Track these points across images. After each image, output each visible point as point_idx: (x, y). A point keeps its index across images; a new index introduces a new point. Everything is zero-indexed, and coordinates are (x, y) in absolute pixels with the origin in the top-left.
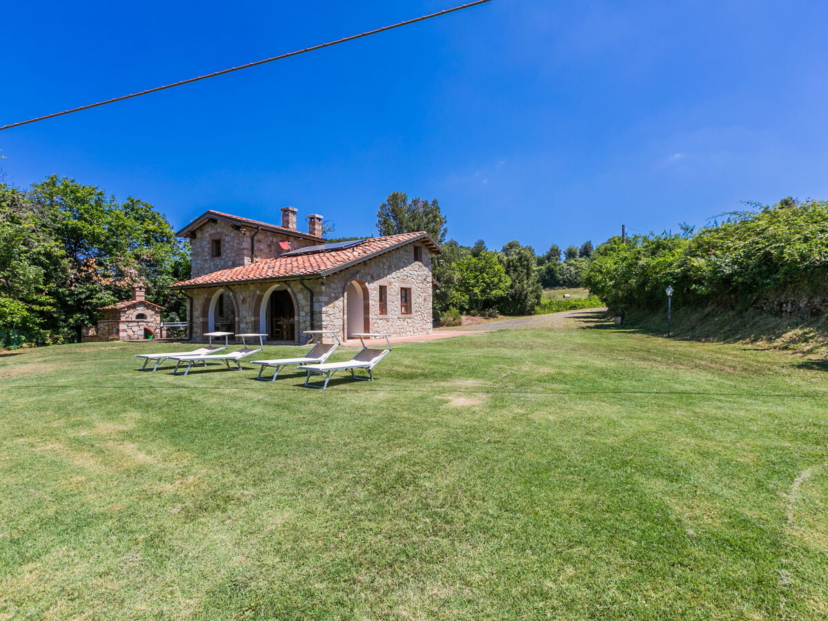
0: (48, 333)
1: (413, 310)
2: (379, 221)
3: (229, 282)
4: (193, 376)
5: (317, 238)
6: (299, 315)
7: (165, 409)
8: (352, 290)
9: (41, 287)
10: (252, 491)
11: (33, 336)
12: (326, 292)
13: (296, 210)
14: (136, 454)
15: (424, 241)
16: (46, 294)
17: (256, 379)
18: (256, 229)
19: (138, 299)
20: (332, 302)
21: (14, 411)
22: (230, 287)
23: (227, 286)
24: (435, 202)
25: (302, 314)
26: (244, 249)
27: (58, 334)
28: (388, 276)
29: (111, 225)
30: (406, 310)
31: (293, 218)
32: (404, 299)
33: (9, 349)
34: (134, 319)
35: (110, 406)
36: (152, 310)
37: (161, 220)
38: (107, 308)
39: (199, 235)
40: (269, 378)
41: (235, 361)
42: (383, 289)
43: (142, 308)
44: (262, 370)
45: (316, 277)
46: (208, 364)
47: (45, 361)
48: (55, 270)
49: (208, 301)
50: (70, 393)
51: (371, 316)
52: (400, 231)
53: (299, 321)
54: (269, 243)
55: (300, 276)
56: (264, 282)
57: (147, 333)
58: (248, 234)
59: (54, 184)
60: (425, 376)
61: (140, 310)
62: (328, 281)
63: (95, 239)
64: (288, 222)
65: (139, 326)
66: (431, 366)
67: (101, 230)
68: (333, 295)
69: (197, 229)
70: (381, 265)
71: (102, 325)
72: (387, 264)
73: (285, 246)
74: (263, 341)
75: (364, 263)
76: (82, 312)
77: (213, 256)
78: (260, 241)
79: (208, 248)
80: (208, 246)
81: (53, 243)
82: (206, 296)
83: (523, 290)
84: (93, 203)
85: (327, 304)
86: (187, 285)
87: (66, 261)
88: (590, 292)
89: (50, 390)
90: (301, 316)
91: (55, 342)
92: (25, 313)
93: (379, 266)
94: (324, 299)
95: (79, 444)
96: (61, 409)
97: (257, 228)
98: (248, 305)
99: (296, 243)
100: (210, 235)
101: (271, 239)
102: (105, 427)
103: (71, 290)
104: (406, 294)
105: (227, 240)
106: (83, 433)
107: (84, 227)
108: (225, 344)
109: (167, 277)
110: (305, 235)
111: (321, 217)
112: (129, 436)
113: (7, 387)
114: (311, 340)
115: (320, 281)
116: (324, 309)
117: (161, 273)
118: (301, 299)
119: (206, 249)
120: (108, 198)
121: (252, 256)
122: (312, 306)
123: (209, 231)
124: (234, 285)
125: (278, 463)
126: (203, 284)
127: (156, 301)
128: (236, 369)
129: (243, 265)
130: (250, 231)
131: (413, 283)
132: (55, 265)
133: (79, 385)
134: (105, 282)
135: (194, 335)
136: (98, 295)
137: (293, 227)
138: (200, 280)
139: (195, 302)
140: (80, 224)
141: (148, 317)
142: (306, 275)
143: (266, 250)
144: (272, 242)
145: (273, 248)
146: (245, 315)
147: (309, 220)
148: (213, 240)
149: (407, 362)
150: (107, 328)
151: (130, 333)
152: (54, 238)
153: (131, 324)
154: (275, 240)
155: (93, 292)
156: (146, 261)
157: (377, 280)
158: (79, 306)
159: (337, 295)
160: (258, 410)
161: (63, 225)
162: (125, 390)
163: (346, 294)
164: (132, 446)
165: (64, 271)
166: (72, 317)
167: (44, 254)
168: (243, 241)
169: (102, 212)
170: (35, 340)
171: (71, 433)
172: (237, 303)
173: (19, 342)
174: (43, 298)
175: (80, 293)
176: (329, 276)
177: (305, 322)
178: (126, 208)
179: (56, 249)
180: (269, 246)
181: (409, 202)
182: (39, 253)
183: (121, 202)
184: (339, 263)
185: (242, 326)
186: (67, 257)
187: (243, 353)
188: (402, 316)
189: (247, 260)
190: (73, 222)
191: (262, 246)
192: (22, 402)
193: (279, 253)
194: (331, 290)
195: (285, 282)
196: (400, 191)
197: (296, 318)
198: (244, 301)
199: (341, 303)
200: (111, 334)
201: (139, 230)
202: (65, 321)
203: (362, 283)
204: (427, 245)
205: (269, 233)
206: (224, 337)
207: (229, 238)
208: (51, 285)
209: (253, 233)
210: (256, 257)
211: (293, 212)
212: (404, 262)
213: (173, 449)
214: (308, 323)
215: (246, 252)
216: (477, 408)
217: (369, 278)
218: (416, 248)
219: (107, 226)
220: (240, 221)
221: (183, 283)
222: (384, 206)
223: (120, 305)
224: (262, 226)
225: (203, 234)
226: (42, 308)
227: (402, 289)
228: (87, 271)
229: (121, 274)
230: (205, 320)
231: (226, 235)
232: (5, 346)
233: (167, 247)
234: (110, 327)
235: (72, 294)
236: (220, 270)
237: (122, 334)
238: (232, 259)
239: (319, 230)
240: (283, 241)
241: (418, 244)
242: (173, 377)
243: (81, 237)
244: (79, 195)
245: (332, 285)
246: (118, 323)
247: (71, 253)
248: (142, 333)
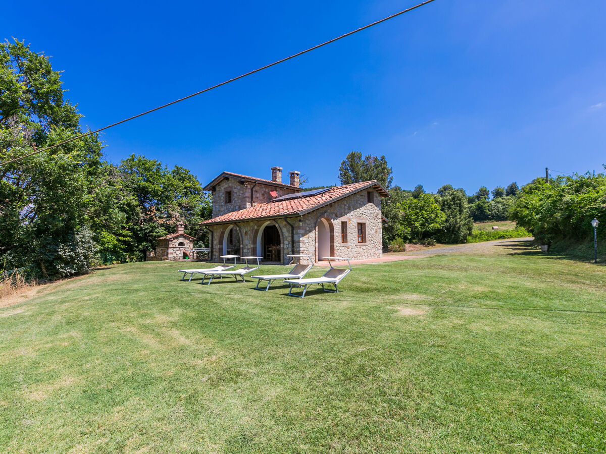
0: (127, 255)
1: (367, 240)
2: (341, 174)
3: (237, 220)
4: (213, 285)
5: (296, 188)
6: (283, 243)
7: (197, 308)
8: (321, 225)
9: (124, 225)
10: (254, 370)
11: (119, 257)
12: (302, 226)
13: (281, 168)
14: (179, 338)
15: (376, 187)
16: (127, 230)
17: (255, 289)
18: (254, 183)
19: (180, 233)
20: (307, 234)
21: (109, 305)
22: (237, 223)
23: (235, 223)
24: (383, 158)
25: (286, 242)
26: (246, 197)
27: (133, 255)
28: (348, 214)
29: (165, 184)
30: (362, 239)
31: (279, 174)
32: (360, 231)
33: (106, 265)
34: (177, 246)
35: (164, 304)
36: (188, 240)
37: (194, 179)
38: (161, 238)
39: (217, 189)
40: (264, 289)
41: (241, 275)
42: (344, 225)
43: (182, 238)
44: (259, 283)
45: (295, 216)
46: (223, 277)
47: (126, 273)
48: (133, 214)
49: (223, 233)
50: (140, 294)
51: (335, 244)
52: (356, 181)
53: (283, 248)
54: (263, 192)
55: (284, 215)
56: (259, 220)
57: (185, 255)
58: (249, 187)
59: (133, 160)
60: (378, 290)
61: (181, 240)
62: (304, 218)
63: (155, 193)
64: (276, 177)
65: (180, 250)
66: (383, 283)
67: (159, 188)
68: (308, 229)
69: (216, 185)
70: (343, 206)
71: (158, 250)
72: (347, 205)
73: (274, 194)
74: (259, 262)
75: (330, 205)
76: (147, 241)
77: (226, 203)
78: (257, 192)
79: (224, 197)
80: (223, 196)
81: (132, 197)
82: (221, 230)
83: (457, 224)
84: (155, 171)
85: (303, 235)
86: (210, 223)
87: (138, 209)
88: (517, 224)
89: (129, 292)
90: (285, 244)
91: (131, 261)
92: (116, 242)
93: (341, 207)
94: (301, 231)
95: (145, 328)
96: (135, 305)
97: (255, 183)
98: (249, 236)
99: (281, 192)
100: (224, 188)
101: (264, 189)
102: (161, 318)
103: (141, 227)
104: (361, 227)
105: (235, 191)
106: (148, 321)
107: (149, 186)
108: (234, 263)
109: (197, 218)
110: (287, 186)
111: (299, 173)
112: (175, 325)
113: (105, 289)
114: (292, 262)
115: (299, 218)
116: (301, 239)
117: (194, 215)
118: (285, 232)
119: (222, 198)
120: (163, 167)
121: (252, 202)
122: (293, 237)
123: (224, 186)
124: (239, 222)
125: (270, 351)
126: (220, 222)
127: (190, 234)
128: (242, 281)
129: (246, 208)
130: (250, 185)
131: (367, 219)
132: (132, 211)
133: (145, 290)
134: (161, 221)
135: (214, 257)
136: (157, 230)
137: (279, 181)
138: (218, 219)
139: (215, 234)
140: (147, 184)
141: (186, 245)
142: (289, 215)
143: (261, 198)
145: (266, 196)
146: (247, 243)
147: (290, 175)
148: (226, 192)
149: (364, 279)
150: (161, 252)
151: (175, 255)
152: (132, 194)
153: (175, 249)
154: (267, 190)
155: (154, 228)
156: (185, 207)
157: (340, 217)
158: (146, 237)
159: (311, 229)
160: (257, 311)
161: (138, 185)
162: (172, 294)
163: (317, 228)
164: (177, 332)
165: (137, 215)
166: (141, 245)
167: (126, 205)
168: (246, 192)
169: (160, 176)
170: (120, 259)
171: (141, 321)
172: (241, 235)
173: (111, 261)
174: (125, 232)
175: (146, 229)
176: (305, 215)
177: (288, 248)
178: (174, 173)
179: (134, 201)
180: (263, 195)
181: (363, 159)
182: (124, 204)
183: (171, 169)
184: (312, 206)
185: (245, 251)
186: (140, 206)
187: (246, 270)
188: (359, 244)
189: (248, 205)
190: (143, 183)
191: (258, 195)
192: (114, 299)
193: (270, 200)
194: (306, 225)
195: (274, 220)
196: (356, 151)
197: (282, 246)
198: (246, 233)
199: (314, 235)
200: (163, 256)
201: (181, 187)
202: (137, 247)
203: (328, 220)
204: (377, 191)
205: (263, 186)
206: (234, 258)
207: (237, 189)
208: (130, 224)
209: (252, 186)
210: (254, 202)
211: (280, 170)
212: (360, 203)
213: (202, 336)
214: (290, 249)
215: (247, 199)
216: (421, 318)
217: (334, 216)
218: (369, 193)
219: (162, 185)
220: (244, 178)
221: (207, 221)
222: (344, 162)
223: (169, 237)
224: (258, 180)
225: (220, 188)
226: (124, 239)
227: (358, 223)
228: (150, 215)
229: (170, 216)
230: (221, 246)
231: (235, 188)
232: (104, 263)
233: (198, 198)
235: (141, 230)
236: (230, 212)
237: (170, 256)
238: (238, 204)
239: (297, 182)
240: (272, 191)
241: (370, 190)
242: (201, 286)
243: (147, 192)
244: (147, 166)
245: (307, 221)
246: (168, 248)
247: (142, 203)
248: (182, 255)
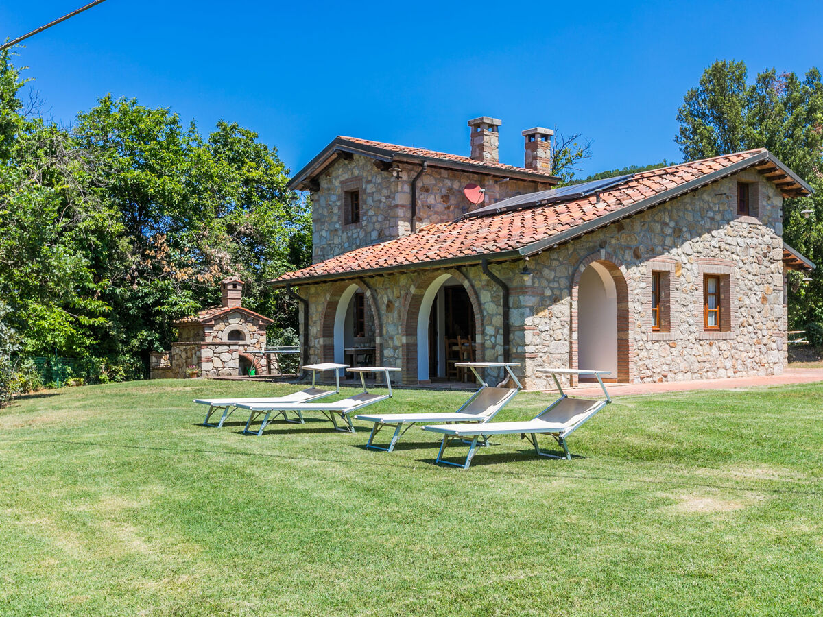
0: (102, 362)
1: (734, 323)
2: (683, 131)
3: (363, 270)
4: (270, 436)
5: (542, 176)
8: (590, 285)
9: (91, 285)
11: (81, 368)
12: (533, 287)
13: (497, 121)
14: (131, 540)
15: (763, 170)
16: (99, 299)
17: (364, 446)
18: (419, 166)
19: (233, 304)
20: (547, 307)
22: (367, 279)
23: (361, 278)
24: (813, 77)
25: (489, 329)
26: (397, 206)
27: (116, 364)
28: (674, 251)
29: (190, 175)
30: (719, 321)
31: (491, 140)
32: (712, 299)
33: (51, 387)
34: (225, 340)
36: (254, 324)
37: (270, 159)
38: (185, 320)
39: (324, 184)
42: (660, 280)
43: (237, 320)
45: (511, 257)
46: (307, 420)
48: (110, 256)
49: (332, 306)
51: (631, 335)
54: (444, 191)
55: (481, 257)
56: (421, 270)
57: (245, 365)
58: (404, 176)
59: (107, 112)
61: (235, 323)
62: (535, 265)
63: (166, 199)
64: (481, 147)
65: (231, 352)
67: (174, 185)
68: (549, 294)
69: (321, 173)
70: (657, 227)
71: (177, 350)
72: (672, 224)
73: (474, 195)
75: (618, 224)
76: (150, 326)
77: (347, 222)
78: (427, 190)
79: (339, 207)
80: (339, 203)
81: (106, 212)
82: (328, 297)
84: (163, 139)
85: (535, 311)
86: (299, 278)
87: (124, 242)
90: (488, 336)
91: (112, 379)
92: (70, 329)
93: (650, 230)
94: (530, 302)
97: (421, 165)
98: (396, 313)
99: (497, 188)
100: (342, 183)
101: (448, 183)
103: (132, 290)
104: (716, 287)
105: (368, 191)
107: (149, 181)
109: (279, 263)
110: (514, 172)
111: (550, 132)
115: (522, 265)
116: (529, 321)
117: (270, 256)
118: (487, 302)
119: (336, 210)
120: (184, 127)
121: (413, 218)
122: (506, 315)
123: (341, 176)
124: (371, 277)
126: (322, 276)
127: (262, 309)
128: (346, 429)
129: (395, 236)
130: (409, 171)
131: (734, 264)
132: (110, 248)
134: (181, 275)
136: (171, 299)
137: (491, 157)
138: (319, 269)
139: (312, 309)
140: (143, 176)
141: (248, 337)
142: (494, 255)
143: (440, 207)
144: (451, 189)
145: (453, 201)
146: (392, 332)
147: (525, 140)
148: (346, 192)
150: (184, 355)
151: (218, 364)
152: (108, 203)
153: (220, 349)
154: (456, 185)
155: (165, 292)
156: (246, 235)
157: (648, 259)
159: (558, 293)
161: (121, 180)
163: (575, 290)
165: (122, 258)
166: (136, 337)
167: (93, 232)
168: (397, 191)
169: (176, 153)
170: (85, 373)
171: (69, 506)
172: (378, 310)
173: (63, 376)
174: (94, 304)
175: (147, 295)
176: (537, 254)
177: (493, 347)
178: (215, 142)
179: (110, 222)
180: (445, 198)
181: (750, 82)
182: (87, 230)
183: (206, 134)
184: (561, 228)
186: (127, 234)
187: (359, 402)
188: (707, 335)
189: (403, 227)
190: (133, 175)
191: (431, 200)
193: (465, 212)
194: (545, 283)
197: (478, 338)
198: (389, 305)
199: (566, 310)
200: (186, 368)
201: (234, 179)
202: (126, 342)
203: (612, 268)
204: (769, 179)
205: (444, 173)
207: (373, 185)
208: (105, 282)
209: (414, 174)
210: (420, 220)
211: (492, 127)
212: (712, 219)
213: (181, 538)
214: (500, 348)
215: (400, 212)
217: (628, 256)
218: (742, 186)
219: (183, 179)
220: (390, 153)
221: (292, 274)
223: (204, 315)
224: (428, 158)
225: (330, 180)
226: (92, 321)
227: (707, 277)
228: (155, 257)
229: (205, 261)
230: (328, 341)
231: (369, 182)
232: (45, 383)
233: (280, 209)
234: (189, 354)
235: (134, 297)
236: (358, 247)
237: (206, 366)
238: (377, 226)
239: (545, 160)
240: (470, 187)
241: (747, 178)
243: (145, 200)
245: (546, 272)
246: (200, 346)
247: (133, 228)
248: (236, 364)
